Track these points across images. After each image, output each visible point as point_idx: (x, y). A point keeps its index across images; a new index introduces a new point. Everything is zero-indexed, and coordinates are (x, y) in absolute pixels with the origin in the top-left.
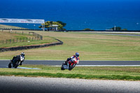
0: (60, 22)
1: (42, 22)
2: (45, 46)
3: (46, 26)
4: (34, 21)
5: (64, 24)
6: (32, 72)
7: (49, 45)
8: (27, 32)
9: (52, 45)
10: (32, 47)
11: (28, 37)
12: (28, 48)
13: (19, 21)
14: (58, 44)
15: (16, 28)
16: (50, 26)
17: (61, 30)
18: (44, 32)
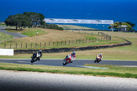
0: (129, 23)
1: (111, 22)
2: (114, 46)
3: (115, 27)
4: (103, 22)
5: (133, 25)
6: (101, 71)
7: (117, 46)
8: (96, 32)
9: (121, 45)
10: (101, 47)
11: (97, 38)
12: (97, 48)
13: (89, 22)
14: (126, 44)
15: (86, 28)
16: (119, 27)
17: (130, 30)
18: (113, 32)
